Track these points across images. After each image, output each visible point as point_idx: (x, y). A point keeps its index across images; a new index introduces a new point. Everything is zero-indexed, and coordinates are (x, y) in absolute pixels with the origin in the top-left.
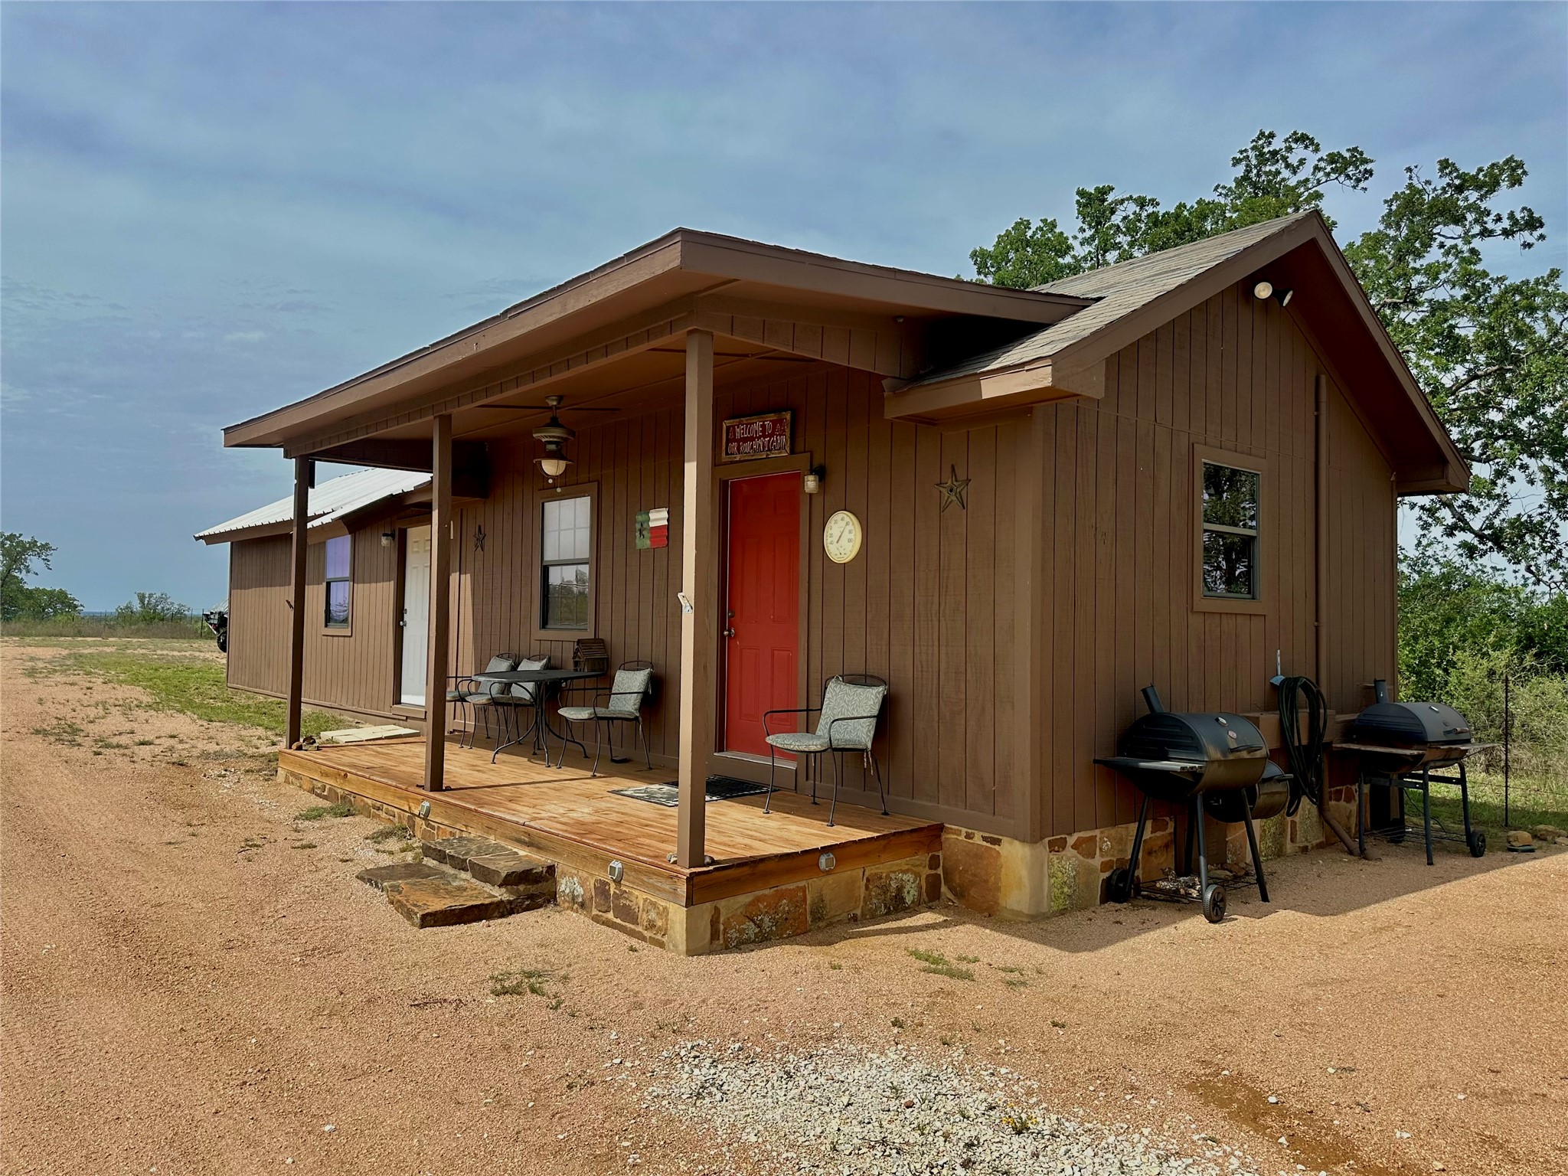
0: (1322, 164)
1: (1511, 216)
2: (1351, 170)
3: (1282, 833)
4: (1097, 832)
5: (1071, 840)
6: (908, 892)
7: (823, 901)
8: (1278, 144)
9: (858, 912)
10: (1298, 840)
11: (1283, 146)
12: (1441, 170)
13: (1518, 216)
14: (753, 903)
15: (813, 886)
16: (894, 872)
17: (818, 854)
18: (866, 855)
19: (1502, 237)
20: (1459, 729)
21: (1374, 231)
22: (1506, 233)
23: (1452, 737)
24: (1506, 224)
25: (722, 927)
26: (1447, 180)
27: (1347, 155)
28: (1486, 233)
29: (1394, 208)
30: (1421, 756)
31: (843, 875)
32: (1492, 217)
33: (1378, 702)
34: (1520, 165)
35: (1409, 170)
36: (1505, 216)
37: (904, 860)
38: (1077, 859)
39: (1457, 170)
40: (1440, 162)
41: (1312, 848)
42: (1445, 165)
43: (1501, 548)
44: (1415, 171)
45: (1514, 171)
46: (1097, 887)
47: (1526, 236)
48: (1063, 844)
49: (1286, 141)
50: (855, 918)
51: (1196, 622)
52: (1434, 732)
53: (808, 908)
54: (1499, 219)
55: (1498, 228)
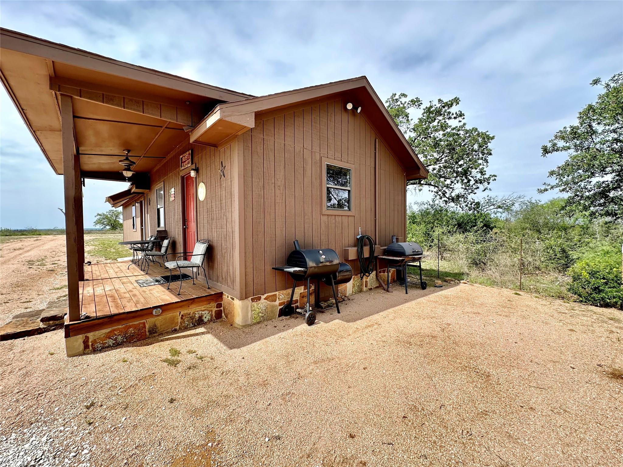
0: (410, 102)
1: (456, 113)
2: (416, 104)
3: (362, 285)
4: (277, 293)
5: (263, 297)
6: (205, 317)
7: (156, 326)
8: (397, 97)
9: (178, 328)
10: (368, 286)
11: (399, 97)
12: (439, 102)
13: (458, 113)
14: (111, 332)
15: (149, 322)
16: (198, 311)
17: (151, 309)
18: (181, 307)
19: (454, 119)
20: (417, 251)
21: (420, 117)
22: (455, 118)
23: (415, 253)
24: (455, 115)
25: (90, 344)
26: (440, 104)
27: (415, 100)
28: (450, 118)
29: (425, 111)
30: (404, 259)
31: (168, 315)
32: (451, 114)
33: (393, 243)
34: (458, 99)
35: (430, 102)
36: (454, 113)
37: (203, 306)
38: (266, 303)
39: (443, 101)
40: (439, 100)
41: (374, 288)
42: (440, 100)
43: (454, 202)
44: (432, 102)
45: (456, 101)
46: (277, 311)
47: (460, 119)
48: (259, 298)
49: (399, 96)
50: (175, 330)
51: (324, 218)
52: (408, 251)
53: (147, 330)
54: (453, 114)
55: (453, 117)
